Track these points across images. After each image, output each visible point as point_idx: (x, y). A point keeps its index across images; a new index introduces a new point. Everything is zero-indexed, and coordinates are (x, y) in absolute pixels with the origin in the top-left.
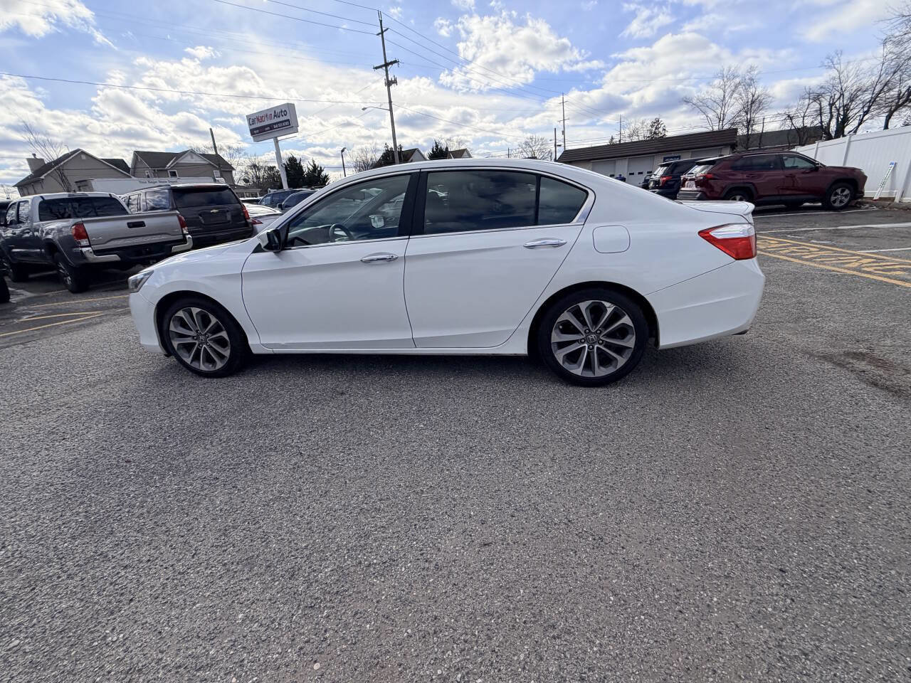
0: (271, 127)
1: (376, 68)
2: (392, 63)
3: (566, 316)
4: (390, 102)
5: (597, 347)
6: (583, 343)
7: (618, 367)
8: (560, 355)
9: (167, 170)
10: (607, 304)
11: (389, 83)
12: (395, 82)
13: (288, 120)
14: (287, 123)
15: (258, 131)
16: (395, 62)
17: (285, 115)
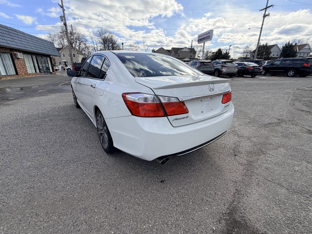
1: (261, 10)
2: (269, 7)
4: (263, 24)
9: (178, 53)
11: (265, 16)
12: (268, 15)
14: (209, 37)
15: (200, 40)
16: (272, 6)
17: (209, 34)
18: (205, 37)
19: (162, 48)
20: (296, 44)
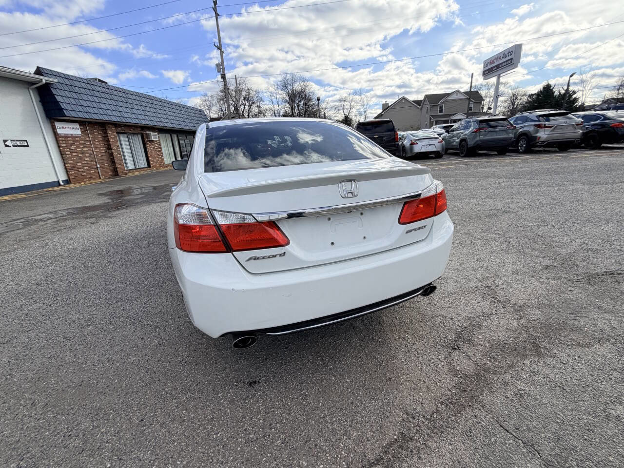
0: (498, 67)
9: (438, 105)
13: (512, 59)
14: (510, 62)
15: (488, 72)
17: (511, 55)
18: (501, 64)
19: (404, 98)
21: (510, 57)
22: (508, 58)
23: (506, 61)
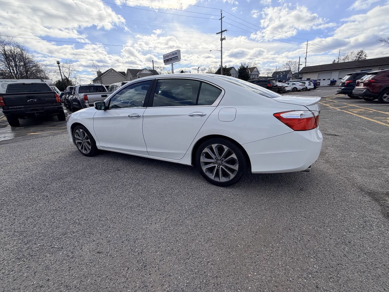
0: (171, 59)
1: (218, 33)
2: (224, 31)
3: (206, 150)
4: (222, 47)
5: (221, 167)
6: (215, 164)
7: (231, 179)
8: (204, 168)
10: (225, 147)
11: (222, 39)
12: (225, 39)
13: (177, 56)
14: (177, 58)
15: (166, 61)
16: (226, 30)
18: (172, 58)
20: (247, 67)
21: (176, 55)
22: (175, 56)
23: (175, 57)
